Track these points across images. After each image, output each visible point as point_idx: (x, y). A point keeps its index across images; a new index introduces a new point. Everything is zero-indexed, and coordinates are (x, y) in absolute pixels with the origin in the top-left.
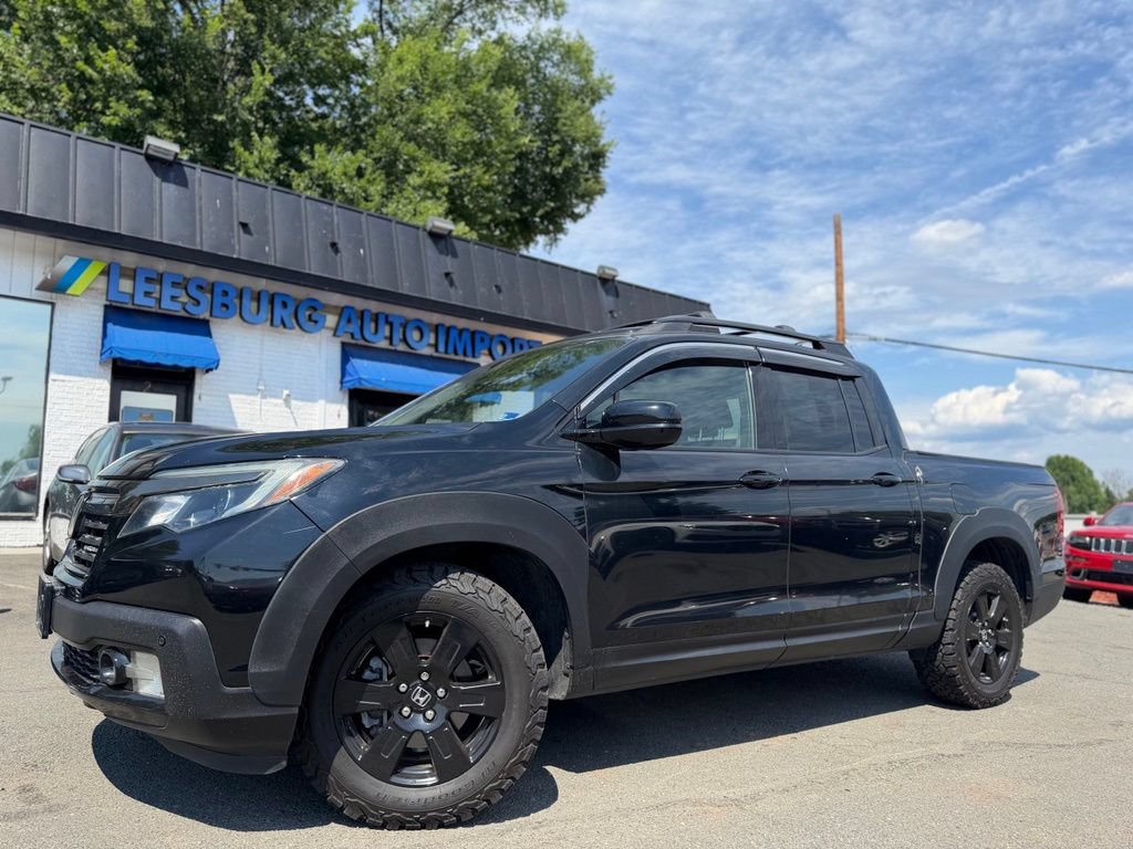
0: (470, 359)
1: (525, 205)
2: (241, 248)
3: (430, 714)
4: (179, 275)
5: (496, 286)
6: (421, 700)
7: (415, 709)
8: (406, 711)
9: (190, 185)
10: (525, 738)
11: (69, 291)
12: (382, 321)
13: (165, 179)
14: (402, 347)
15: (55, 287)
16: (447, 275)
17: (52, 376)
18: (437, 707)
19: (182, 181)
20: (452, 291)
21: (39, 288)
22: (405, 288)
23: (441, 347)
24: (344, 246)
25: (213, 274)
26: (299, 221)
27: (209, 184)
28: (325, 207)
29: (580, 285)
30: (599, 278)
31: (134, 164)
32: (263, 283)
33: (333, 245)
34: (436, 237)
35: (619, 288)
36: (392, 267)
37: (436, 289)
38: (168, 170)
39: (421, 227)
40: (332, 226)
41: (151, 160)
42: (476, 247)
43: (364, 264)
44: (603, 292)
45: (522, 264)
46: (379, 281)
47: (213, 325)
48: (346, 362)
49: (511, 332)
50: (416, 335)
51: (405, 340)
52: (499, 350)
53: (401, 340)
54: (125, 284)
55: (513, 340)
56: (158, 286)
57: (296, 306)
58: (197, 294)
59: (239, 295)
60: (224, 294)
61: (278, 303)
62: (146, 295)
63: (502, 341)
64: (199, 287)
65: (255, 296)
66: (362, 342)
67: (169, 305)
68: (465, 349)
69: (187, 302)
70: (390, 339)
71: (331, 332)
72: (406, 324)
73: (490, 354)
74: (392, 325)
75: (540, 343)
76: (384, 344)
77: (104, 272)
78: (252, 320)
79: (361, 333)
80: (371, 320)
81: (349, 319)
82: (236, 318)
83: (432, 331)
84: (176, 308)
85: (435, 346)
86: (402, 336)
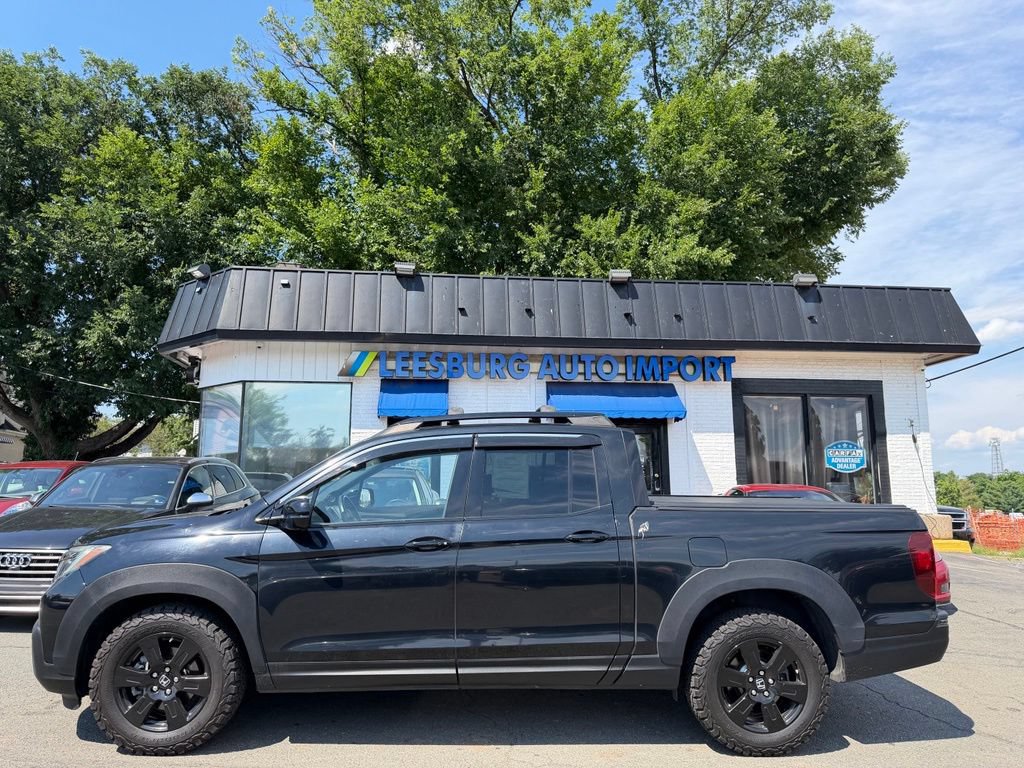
0: (660, 382)
1: (809, 206)
2: (462, 327)
3: (168, 691)
4: (422, 352)
5: (676, 316)
6: (164, 682)
7: (160, 688)
8: (155, 688)
9: (425, 290)
10: (218, 710)
11: (357, 374)
12: (575, 360)
13: (408, 288)
14: (595, 379)
15: (349, 372)
16: (627, 315)
17: (352, 431)
18: (173, 687)
19: (420, 287)
20: (631, 328)
21: (340, 374)
22: (590, 333)
23: (631, 376)
24: (537, 310)
25: (449, 348)
26: (502, 298)
27: (438, 286)
28: (523, 282)
29: (773, 297)
30: (797, 287)
31: (390, 282)
32: (484, 349)
33: (529, 311)
34: (617, 285)
35: (822, 292)
36: (577, 318)
37: (616, 329)
38: (411, 281)
39: (604, 281)
40: (527, 296)
41: (400, 277)
42: (657, 285)
43: (553, 321)
44: (802, 300)
45: (705, 289)
46: (565, 332)
47: (450, 383)
48: (548, 398)
49: (699, 353)
50: (607, 368)
51: (597, 373)
52: (689, 370)
53: (593, 374)
54: (391, 364)
55: (703, 359)
56: (411, 362)
57: (507, 361)
58: (436, 364)
59: (465, 359)
60: (455, 360)
61: (493, 361)
62: (404, 369)
63: (692, 362)
64: (437, 358)
65: (477, 358)
66: (561, 380)
67: (418, 374)
68: (653, 374)
69: (430, 370)
70: (584, 374)
71: (536, 376)
72: (596, 360)
73: (680, 375)
74: (584, 362)
75: (733, 359)
76: (580, 379)
77: (377, 358)
78: (475, 376)
79: (559, 373)
80: (567, 362)
81: (549, 364)
82: (465, 376)
83: (621, 362)
84: (423, 375)
85: (626, 374)
86: (594, 371)
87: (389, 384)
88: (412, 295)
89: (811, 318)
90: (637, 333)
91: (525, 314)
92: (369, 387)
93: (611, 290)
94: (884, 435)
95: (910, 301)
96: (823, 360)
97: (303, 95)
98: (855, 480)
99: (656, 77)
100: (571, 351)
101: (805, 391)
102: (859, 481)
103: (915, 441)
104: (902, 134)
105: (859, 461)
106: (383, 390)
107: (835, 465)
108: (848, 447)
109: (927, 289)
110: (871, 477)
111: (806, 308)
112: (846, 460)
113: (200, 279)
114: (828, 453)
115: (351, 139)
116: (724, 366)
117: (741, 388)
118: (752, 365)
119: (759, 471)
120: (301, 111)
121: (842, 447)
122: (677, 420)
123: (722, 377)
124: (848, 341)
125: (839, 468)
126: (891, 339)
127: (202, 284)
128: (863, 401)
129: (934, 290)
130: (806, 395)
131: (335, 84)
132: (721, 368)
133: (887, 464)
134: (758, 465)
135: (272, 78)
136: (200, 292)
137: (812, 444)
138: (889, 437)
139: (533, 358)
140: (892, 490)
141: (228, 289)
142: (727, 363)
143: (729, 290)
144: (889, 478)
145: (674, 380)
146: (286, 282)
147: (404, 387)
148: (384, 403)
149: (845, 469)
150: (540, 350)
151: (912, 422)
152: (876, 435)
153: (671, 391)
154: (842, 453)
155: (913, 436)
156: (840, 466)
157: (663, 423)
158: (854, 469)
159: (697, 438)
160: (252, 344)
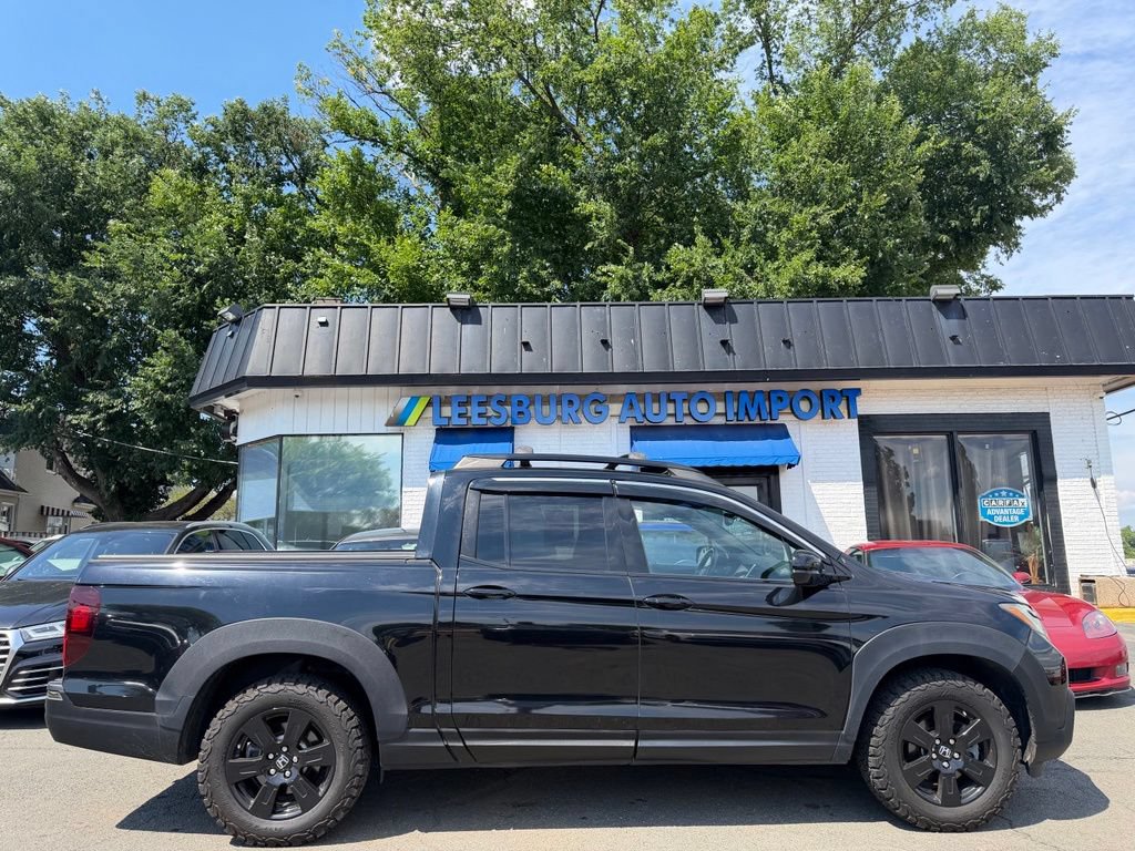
0: (769, 422)
2: (528, 363)
4: (482, 395)
5: (785, 342)
9: (483, 322)
11: (407, 424)
13: (464, 322)
14: (688, 421)
15: (398, 421)
16: (724, 343)
17: (404, 489)
19: (478, 320)
20: (730, 357)
21: (387, 425)
22: (679, 365)
23: (731, 416)
24: (615, 341)
25: (515, 390)
26: (574, 329)
27: (498, 317)
28: (598, 309)
29: (905, 314)
30: (935, 301)
31: (442, 316)
32: (556, 389)
33: (605, 343)
34: (713, 308)
35: (967, 306)
36: (664, 347)
37: (711, 360)
38: (466, 313)
39: (696, 302)
40: (604, 325)
41: (454, 309)
42: (760, 305)
43: (634, 353)
44: (941, 316)
45: (822, 309)
46: (649, 366)
47: (516, 431)
48: (632, 444)
49: (816, 386)
50: (702, 408)
51: (690, 414)
52: (804, 406)
53: (685, 415)
54: (447, 411)
55: (821, 392)
56: (469, 408)
57: (582, 402)
58: (499, 408)
59: (532, 402)
60: (520, 403)
61: (565, 403)
62: (460, 415)
63: (806, 396)
64: (500, 403)
65: (546, 400)
66: (646, 423)
67: (477, 422)
68: (759, 414)
69: (494, 417)
70: (675, 415)
71: (616, 420)
72: (688, 398)
73: (793, 413)
74: (674, 401)
75: (858, 391)
76: (670, 421)
77: (429, 404)
78: (545, 422)
79: (644, 416)
80: (654, 401)
81: (631, 404)
82: (533, 422)
83: (719, 400)
84: (482, 422)
85: (725, 414)
86: (686, 411)
87: (446, 435)
88: (468, 329)
89: (953, 338)
90: (737, 363)
91: (601, 346)
92: (422, 438)
93: (703, 313)
94: (1054, 479)
95: (1080, 312)
96: (972, 389)
97: (373, 122)
98: (1020, 536)
99: (772, 78)
100: (659, 388)
101: (950, 428)
102: (1025, 537)
103: (1094, 485)
104: (1071, 123)
105: (1022, 512)
106: (437, 441)
107: (992, 518)
108: (1008, 496)
109: (1103, 297)
110: (1039, 532)
111: (947, 326)
112: (1006, 511)
113: (233, 322)
114: (982, 503)
115: (429, 169)
116: (848, 400)
117: (870, 427)
118: (881, 398)
119: (897, 527)
120: (372, 140)
121: (1000, 496)
122: (790, 466)
123: (846, 415)
124: (1002, 364)
125: (997, 522)
126: (1058, 360)
127: (235, 327)
128: (1026, 438)
129: (1112, 297)
130: (951, 433)
131: (411, 110)
132: (844, 403)
133: (1060, 515)
134: (896, 520)
135: (336, 105)
136: (232, 336)
137: (962, 492)
138: (1060, 483)
139: (614, 398)
140: (1067, 547)
141: (259, 331)
142: (851, 396)
143: (851, 308)
144: (1062, 533)
145: (786, 419)
146: (323, 320)
147: (462, 436)
148: (437, 456)
149: (1005, 523)
150: (622, 389)
151: (1089, 462)
152: (1044, 479)
153: (781, 433)
154: (1001, 503)
155: (1092, 479)
156: (997, 519)
157: (773, 471)
158: (1016, 521)
159: (816, 489)
160: (289, 392)
